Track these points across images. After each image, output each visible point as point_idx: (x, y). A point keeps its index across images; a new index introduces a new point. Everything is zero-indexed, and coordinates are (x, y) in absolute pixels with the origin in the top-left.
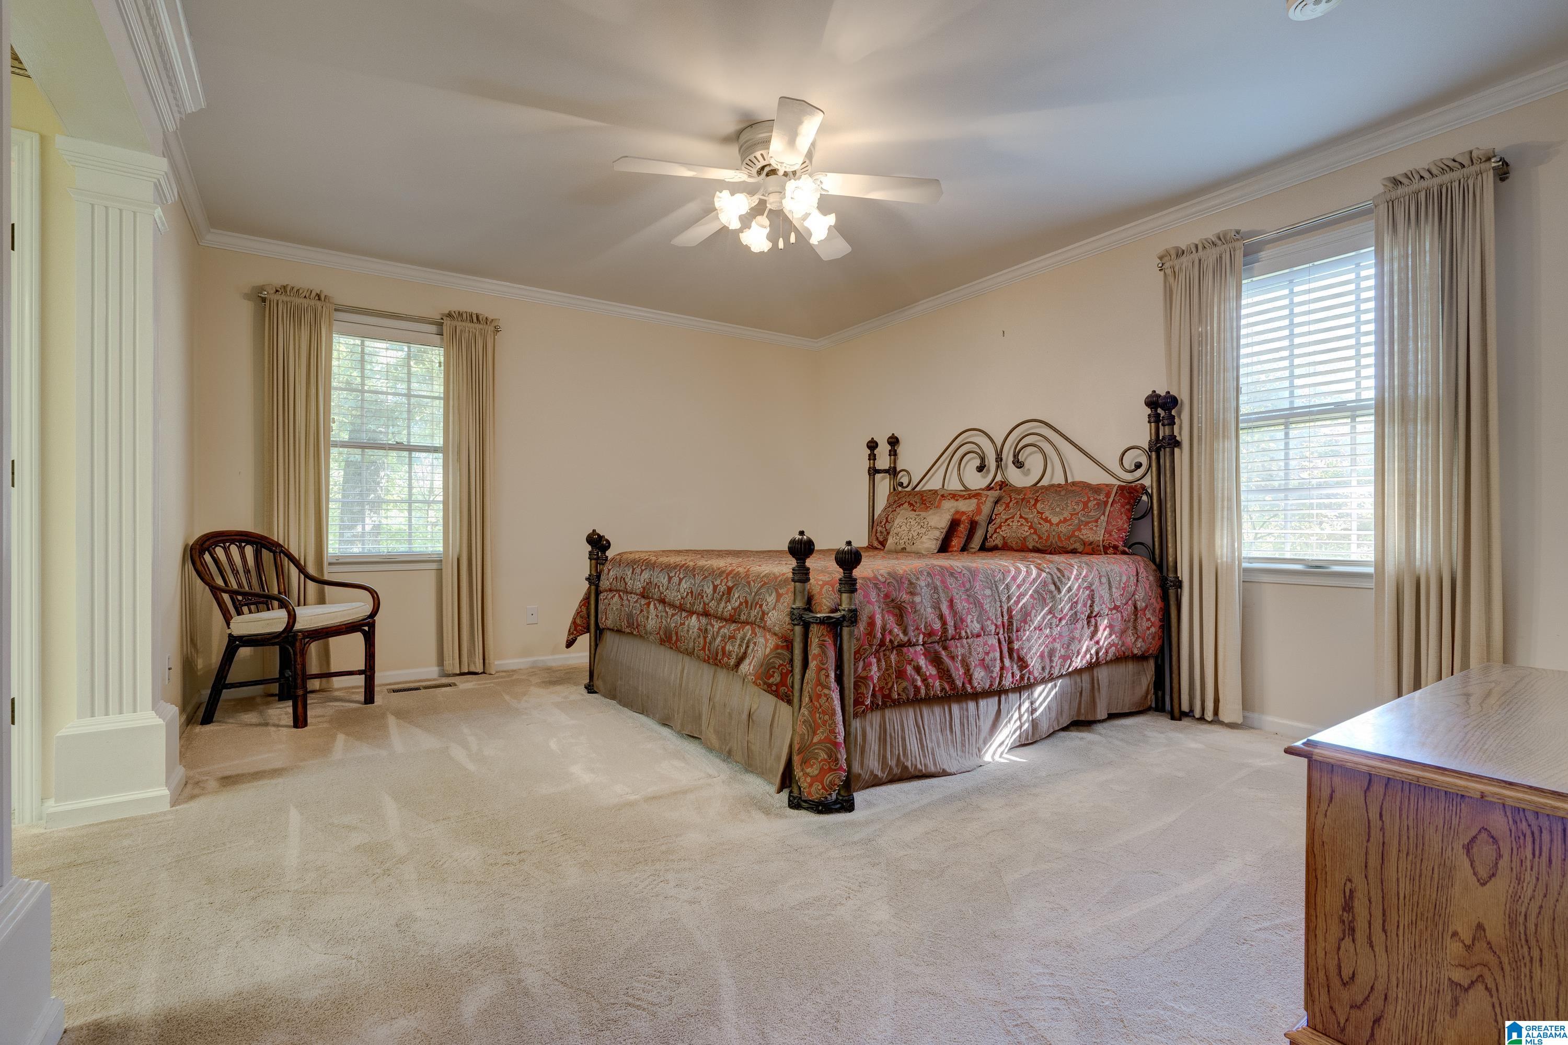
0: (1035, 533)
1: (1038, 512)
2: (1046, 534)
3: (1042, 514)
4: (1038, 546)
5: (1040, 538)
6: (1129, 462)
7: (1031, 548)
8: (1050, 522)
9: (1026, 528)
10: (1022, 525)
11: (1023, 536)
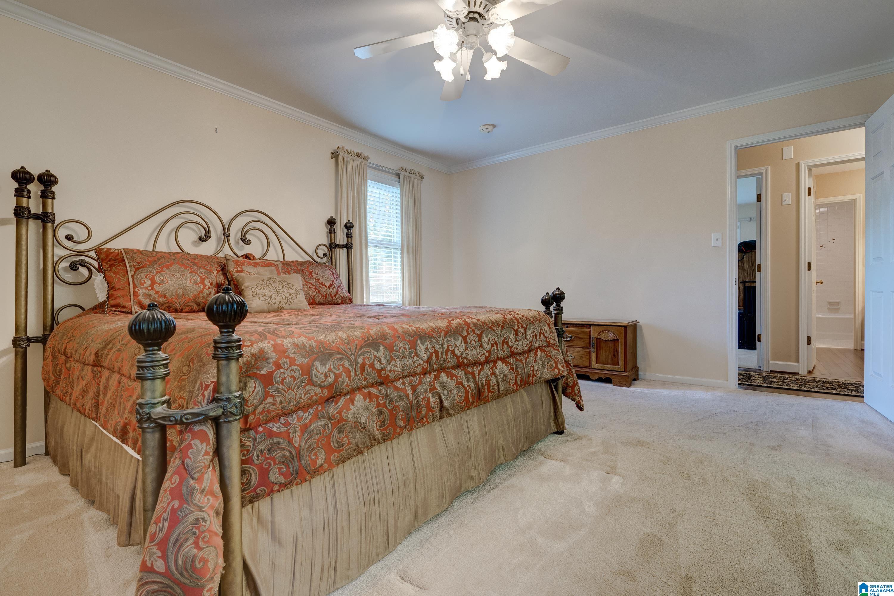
0: (319, 292)
1: (316, 280)
2: (325, 293)
3: (319, 280)
4: (321, 301)
5: (322, 296)
6: (321, 253)
7: (317, 302)
8: (324, 285)
9: (313, 290)
10: (310, 287)
11: (313, 295)
